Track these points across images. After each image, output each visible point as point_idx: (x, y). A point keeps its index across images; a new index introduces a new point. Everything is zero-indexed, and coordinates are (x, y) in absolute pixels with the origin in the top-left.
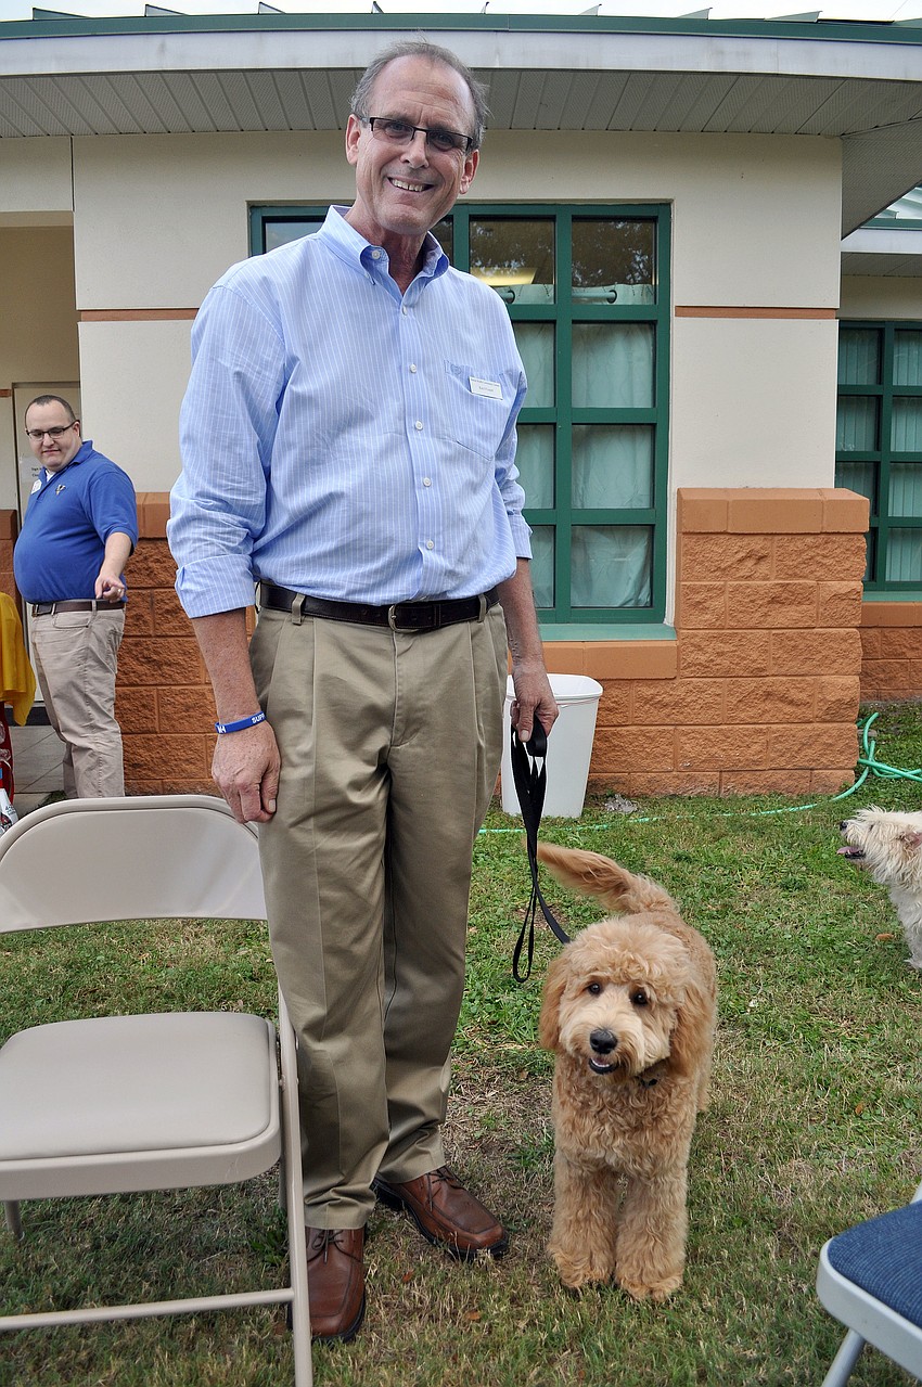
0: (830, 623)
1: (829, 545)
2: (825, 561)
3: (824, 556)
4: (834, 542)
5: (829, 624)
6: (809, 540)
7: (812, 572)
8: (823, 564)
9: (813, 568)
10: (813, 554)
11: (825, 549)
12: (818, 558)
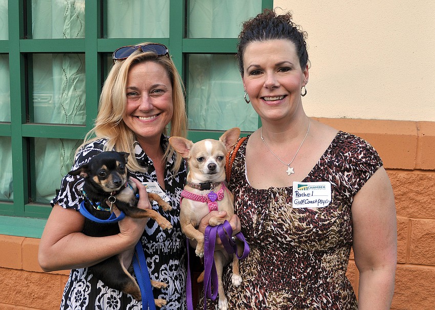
0: (422, 261)
1: (425, 182)
2: (419, 198)
3: (418, 193)
4: (430, 179)
5: (419, 262)
6: (402, 175)
7: (404, 208)
8: (416, 201)
9: (405, 204)
10: (405, 190)
11: (419, 185)
12: (411, 195)
